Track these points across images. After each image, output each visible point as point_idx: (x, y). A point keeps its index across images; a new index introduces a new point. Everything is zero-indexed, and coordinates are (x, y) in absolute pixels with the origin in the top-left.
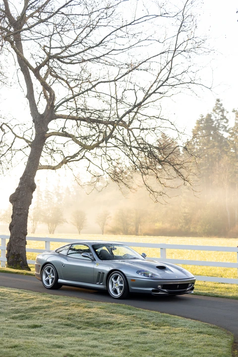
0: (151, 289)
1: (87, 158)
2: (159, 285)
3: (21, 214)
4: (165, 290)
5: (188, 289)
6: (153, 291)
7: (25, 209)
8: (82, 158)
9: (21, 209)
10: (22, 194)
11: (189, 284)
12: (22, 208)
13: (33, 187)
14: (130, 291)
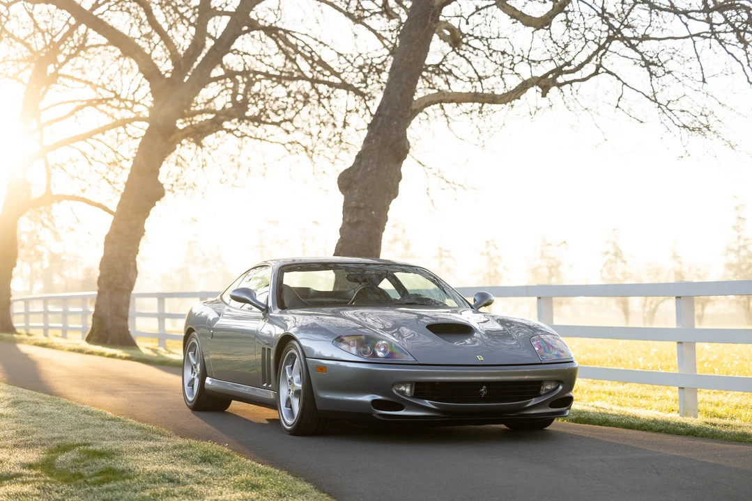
0: (367, 398)
1: (608, 72)
2: (404, 383)
3: (358, 223)
4: (427, 403)
5: (533, 402)
6: (374, 402)
7: (371, 210)
8: (596, 73)
9: (358, 208)
10: (366, 167)
11: (539, 384)
12: (362, 205)
13: (399, 150)
14: (319, 407)
